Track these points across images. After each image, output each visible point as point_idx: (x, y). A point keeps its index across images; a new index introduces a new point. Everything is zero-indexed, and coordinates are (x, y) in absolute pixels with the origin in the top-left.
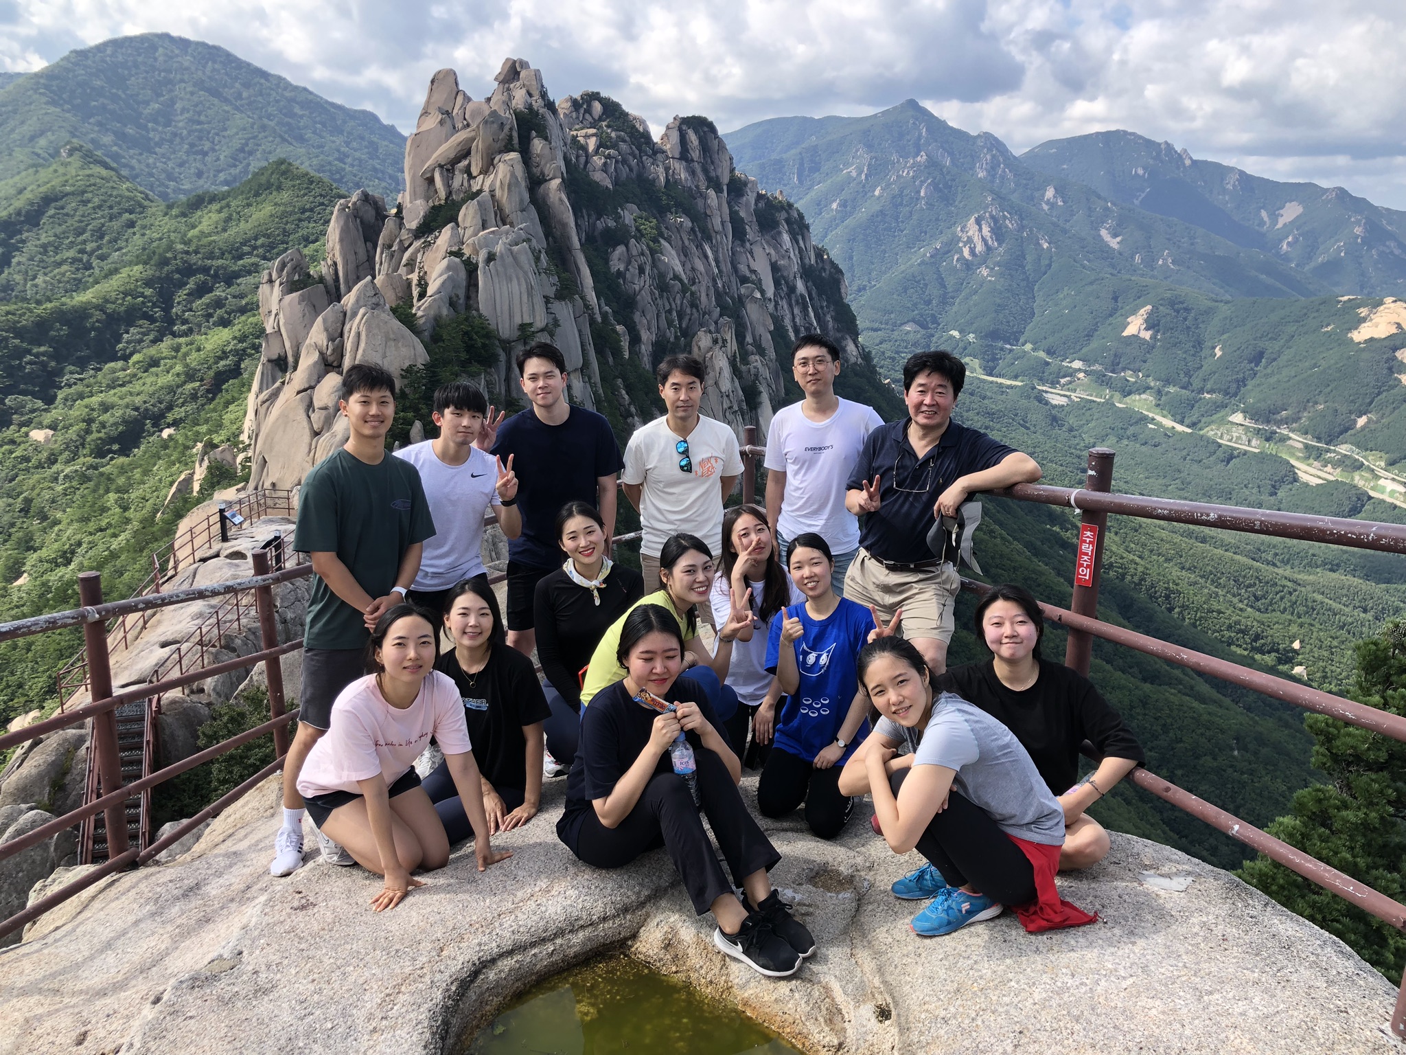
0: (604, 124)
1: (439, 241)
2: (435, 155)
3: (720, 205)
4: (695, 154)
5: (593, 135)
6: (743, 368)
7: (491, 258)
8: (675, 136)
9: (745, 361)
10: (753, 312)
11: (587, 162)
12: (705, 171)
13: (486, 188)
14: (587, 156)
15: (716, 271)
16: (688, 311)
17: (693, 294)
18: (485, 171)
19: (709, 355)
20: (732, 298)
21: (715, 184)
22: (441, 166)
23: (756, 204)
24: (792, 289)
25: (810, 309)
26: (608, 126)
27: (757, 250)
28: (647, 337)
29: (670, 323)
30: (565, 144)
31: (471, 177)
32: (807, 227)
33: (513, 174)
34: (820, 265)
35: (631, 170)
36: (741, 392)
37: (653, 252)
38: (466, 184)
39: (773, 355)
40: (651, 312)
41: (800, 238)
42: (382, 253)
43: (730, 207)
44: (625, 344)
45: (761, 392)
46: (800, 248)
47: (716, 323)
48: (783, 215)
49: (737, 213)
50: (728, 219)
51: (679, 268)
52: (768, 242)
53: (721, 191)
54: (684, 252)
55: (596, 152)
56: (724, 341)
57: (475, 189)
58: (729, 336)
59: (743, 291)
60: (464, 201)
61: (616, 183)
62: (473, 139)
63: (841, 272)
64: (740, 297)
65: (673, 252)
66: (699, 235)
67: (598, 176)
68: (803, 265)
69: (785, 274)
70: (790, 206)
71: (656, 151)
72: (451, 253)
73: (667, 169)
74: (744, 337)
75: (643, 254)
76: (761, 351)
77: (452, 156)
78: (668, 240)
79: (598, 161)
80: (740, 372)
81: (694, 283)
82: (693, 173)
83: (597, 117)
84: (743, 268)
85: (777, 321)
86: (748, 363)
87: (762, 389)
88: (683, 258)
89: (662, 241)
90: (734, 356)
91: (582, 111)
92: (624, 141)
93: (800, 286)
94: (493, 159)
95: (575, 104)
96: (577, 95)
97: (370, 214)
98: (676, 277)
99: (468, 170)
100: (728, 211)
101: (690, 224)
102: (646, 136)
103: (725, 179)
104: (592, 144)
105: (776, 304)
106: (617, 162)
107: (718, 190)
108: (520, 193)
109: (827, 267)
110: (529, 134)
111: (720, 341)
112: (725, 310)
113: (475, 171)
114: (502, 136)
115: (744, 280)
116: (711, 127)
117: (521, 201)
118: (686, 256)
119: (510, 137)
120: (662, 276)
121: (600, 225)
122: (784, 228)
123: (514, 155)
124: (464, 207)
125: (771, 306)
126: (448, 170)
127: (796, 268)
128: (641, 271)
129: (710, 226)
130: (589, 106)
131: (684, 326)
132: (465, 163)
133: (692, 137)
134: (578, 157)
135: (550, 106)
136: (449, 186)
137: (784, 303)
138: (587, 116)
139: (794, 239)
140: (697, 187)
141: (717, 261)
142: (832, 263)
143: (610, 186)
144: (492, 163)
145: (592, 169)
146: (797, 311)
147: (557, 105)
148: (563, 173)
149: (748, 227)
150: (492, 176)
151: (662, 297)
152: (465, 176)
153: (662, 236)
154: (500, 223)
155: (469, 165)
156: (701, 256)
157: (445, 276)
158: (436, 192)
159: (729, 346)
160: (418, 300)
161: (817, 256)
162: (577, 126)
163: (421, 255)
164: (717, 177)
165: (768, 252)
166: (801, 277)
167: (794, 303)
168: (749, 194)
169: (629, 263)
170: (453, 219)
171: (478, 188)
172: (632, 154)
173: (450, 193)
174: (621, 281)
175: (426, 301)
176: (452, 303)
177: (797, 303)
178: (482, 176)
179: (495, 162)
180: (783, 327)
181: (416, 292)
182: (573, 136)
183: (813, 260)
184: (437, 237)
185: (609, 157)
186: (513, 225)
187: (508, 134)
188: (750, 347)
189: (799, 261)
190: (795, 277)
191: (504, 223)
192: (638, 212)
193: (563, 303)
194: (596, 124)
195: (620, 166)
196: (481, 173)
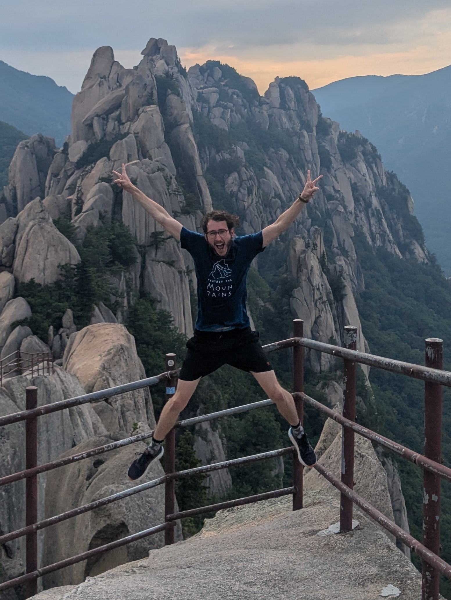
0: (222, 83)
1: (93, 172)
2: (94, 108)
3: (311, 141)
4: (292, 105)
5: (215, 92)
6: (331, 267)
8: (276, 93)
9: (332, 261)
10: (337, 222)
11: (209, 112)
12: (299, 117)
13: (132, 132)
14: (209, 108)
18: (132, 120)
19: (302, 256)
20: (321, 212)
21: (307, 127)
22: (98, 116)
23: (338, 140)
24: (369, 205)
25: (384, 220)
26: (225, 85)
27: (340, 174)
30: (193, 99)
32: (380, 158)
33: (152, 121)
34: (391, 186)
35: (242, 116)
36: (329, 287)
37: (258, 177)
38: (117, 129)
39: (355, 257)
41: (374, 165)
42: (50, 180)
43: (319, 143)
45: (345, 286)
47: (309, 231)
48: (360, 148)
49: (324, 147)
50: (316, 151)
51: (279, 189)
52: (348, 169)
53: (311, 131)
54: (282, 177)
55: (218, 105)
56: (315, 245)
57: (123, 133)
58: (319, 241)
59: (329, 206)
60: (115, 141)
61: (231, 126)
62: (123, 96)
63: (408, 191)
64: (327, 210)
65: (274, 177)
66: (295, 164)
67: (216, 122)
68: (377, 187)
69: (363, 193)
70: (365, 141)
71: (261, 102)
72: (102, 179)
73: (270, 116)
74: (332, 242)
75: (250, 179)
76: (345, 253)
77: (107, 108)
78: (270, 168)
79: (217, 112)
80: (328, 270)
82: (290, 118)
83: (217, 79)
84: (329, 189)
85: (357, 229)
86: (335, 263)
87: (346, 283)
88: (283, 182)
89: (266, 169)
90: (323, 256)
91: (206, 74)
92: (237, 95)
93: (375, 202)
94: (138, 110)
95: (201, 70)
97: (43, 151)
98: (277, 196)
99: (118, 119)
100: (317, 146)
101: (288, 156)
102: (255, 91)
103: (314, 122)
104: (214, 98)
105: (356, 216)
106: (232, 111)
107: (309, 129)
108: (158, 135)
109: (396, 188)
110: (166, 91)
111: (312, 246)
112: (314, 221)
113: (123, 119)
114: (145, 93)
115: (330, 198)
116: (303, 85)
117: (159, 140)
118: (284, 179)
119: (152, 94)
120: (266, 195)
121: (218, 158)
122: (360, 158)
123: (153, 107)
124: (114, 146)
125: (352, 218)
126: (103, 119)
127: (371, 188)
128: (250, 192)
129: (303, 157)
130: (211, 70)
132: (116, 113)
133: (290, 92)
134: (202, 108)
135: (182, 71)
136: (104, 130)
137: (362, 215)
138: (210, 78)
139: (369, 166)
140: (294, 128)
142: (400, 184)
143: (227, 129)
144: (137, 114)
145: (213, 116)
146: (373, 221)
147: (187, 71)
148: (190, 121)
149: (332, 158)
150: (136, 123)
151: (265, 211)
152: (116, 123)
153: (265, 164)
154: (141, 157)
155: (120, 115)
156: (296, 179)
157: (97, 197)
158: (94, 134)
159: (318, 248)
160: (76, 215)
161: (387, 179)
162: (202, 86)
163: (79, 182)
164: (308, 121)
165: (348, 176)
166: (376, 196)
167: (370, 215)
168: (333, 133)
169: (240, 186)
170: (107, 154)
171: (126, 131)
172: (244, 105)
173: (105, 135)
174: (234, 199)
175: (82, 215)
176: (101, 217)
177: (373, 215)
178: (129, 123)
179: (139, 112)
180: (363, 234)
181: (74, 209)
182: (199, 93)
183: (385, 183)
184: (92, 168)
185: (226, 107)
186: (150, 158)
187: (150, 91)
188: (335, 250)
189: (374, 183)
190: (370, 195)
191: (145, 157)
192: (247, 148)
193: (188, 216)
194: (216, 84)
195: (234, 113)
196: (128, 120)
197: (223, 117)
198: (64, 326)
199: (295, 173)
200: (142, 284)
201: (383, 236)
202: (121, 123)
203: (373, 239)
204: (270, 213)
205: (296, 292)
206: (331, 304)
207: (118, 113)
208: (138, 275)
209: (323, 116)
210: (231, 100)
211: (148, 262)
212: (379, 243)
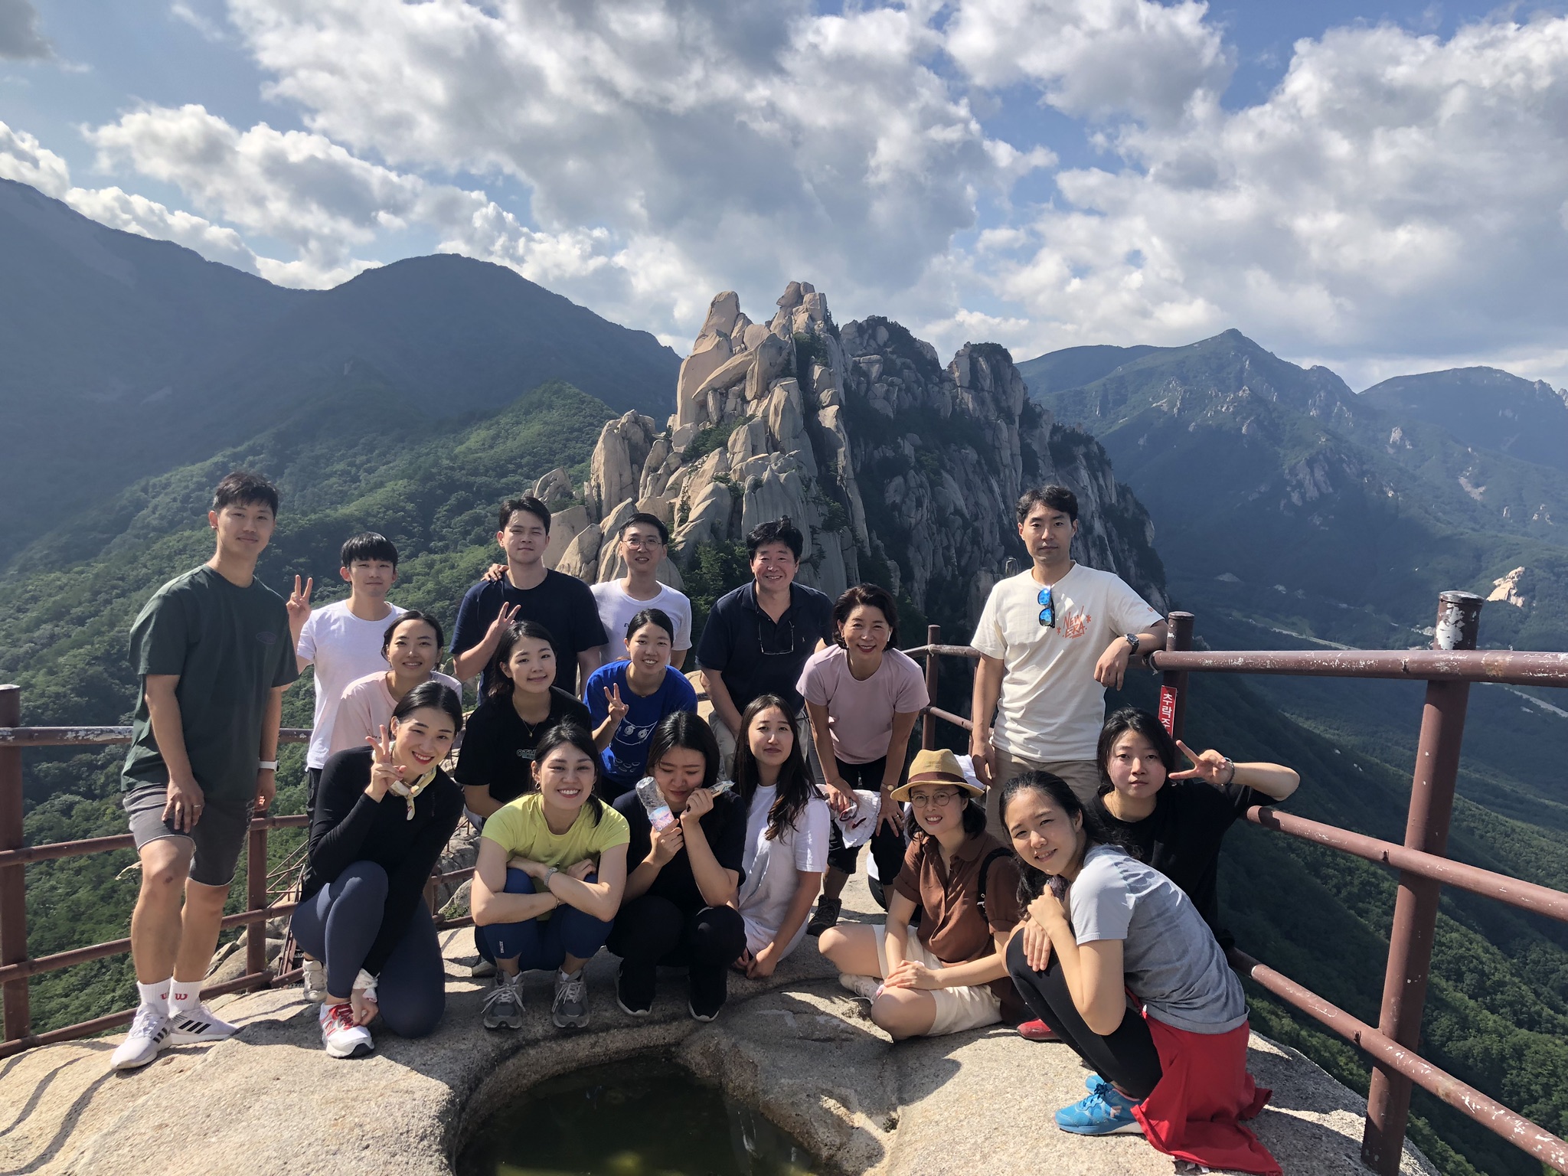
0: (889, 350)
1: (705, 467)
2: (708, 378)
3: (1011, 436)
4: (987, 383)
5: (877, 361)
7: (757, 485)
8: (966, 365)
11: (868, 389)
12: (996, 401)
13: (759, 414)
14: (868, 383)
15: (1002, 506)
17: (976, 531)
18: (759, 397)
21: (1007, 415)
22: (715, 390)
23: (1051, 437)
24: (1088, 530)
25: (1109, 553)
26: (892, 353)
28: (921, 574)
29: (947, 560)
30: (846, 370)
31: (745, 401)
32: (1109, 463)
33: (787, 400)
34: (1123, 504)
35: (915, 398)
37: (933, 484)
38: (739, 408)
40: (927, 548)
41: (1100, 474)
42: (647, 475)
43: (1022, 440)
44: (896, 581)
46: (1100, 488)
48: (1080, 451)
49: (1029, 446)
50: (1018, 451)
51: (961, 503)
53: (1013, 422)
54: (968, 486)
55: (879, 379)
57: (748, 413)
60: (735, 425)
61: (898, 412)
62: (750, 362)
63: (1146, 512)
65: (956, 486)
66: (986, 468)
67: (879, 405)
68: (1103, 506)
70: (1090, 439)
71: (944, 377)
72: (717, 479)
73: (954, 398)
75: (921, 486)
77: (728, 379)
78: (950, 472)
79: (880, 388)
81: (976, 519)
82: (981, 402)
83: (881, 344)
88: (966, 492)
89: (945, 474)
91: (866, 337)
92: (909, 368)
93: (1098, 527)
94: (768, 384)
95: (859, 328)
96: (861, 319)
97: (638, 435)
98: (958, 512)
99: (742, 395)
100: (1019, 444)
101: (976, 456)
102: (935, 363)
103: (1018, 410)
104: (875, 370)
106: (900, 390)
107: (1009, 418)
108: (794, 420)
109: (1131, 506)
110: (809, 358)
113: (749, 395)
114: (780, 360)
116: (1005, 355)
117: (795, 428)
118: (969, 489)
119: (789, 362)
120: (941, 510)
121: (877, 455)
122: (1082, 463)
123: (791, 381)
124: (734, 432)
126: (721, 394)
127: (1094, 507)
128: (919, 504)
129: (998, 459)
130: (874, 331)
131: (963, 563)
132: (739, 387)
133: (984, 365)
134: (859, 384)
135: (833, 330)
136: (722, 409)
138: (872, 342)
139: (1094, 476)
140: (986, 417)
141: (1004, 496)
142: (1137, 504)
143: (892, 415)
144: (767, 388)
145: (873, 397)
146: (1093, 553)
147: (840, 329)
148: (840, 400)
149: (1040, 461)
150: (766, 401)
151: (939, 532)
152: (739, 400)
153: (943, 467)
154: (771, 449)
155: (743, 390)
156: (986, 489)
157: (708, 502)
158: (707, 415)
160: (679, 526)
161: (1118, 495)
162: (860, 353)
163: (685, 480)
164: (1009, 407)
166: (1100, 517)
168: (1044, 426)
169: (906, 495)
170: (723, 444)
171: (751, 413)
172: (918, 382)
173: (722, 417)
174: (896, 514)
175: (687, 526)
176: (714, 530)
177: (1094, 545)
178: (756, 401)
179: (771, 387)
181: (677, 518)
182: (855, 362)
183: (1114, 499)
184: (704, 462)
185: (892, 384)
186: (783, 452)
187: (786, 358)
189: (1098, 500)
190: (1092, 517)
193: (831, 534)
194: (879, 351)
195: (903, 393)
196: (755, 398)
199: (985, 480)
204: (947, 536)
207: (742, 386)
209: (1031, 401)
210: (899, 374)
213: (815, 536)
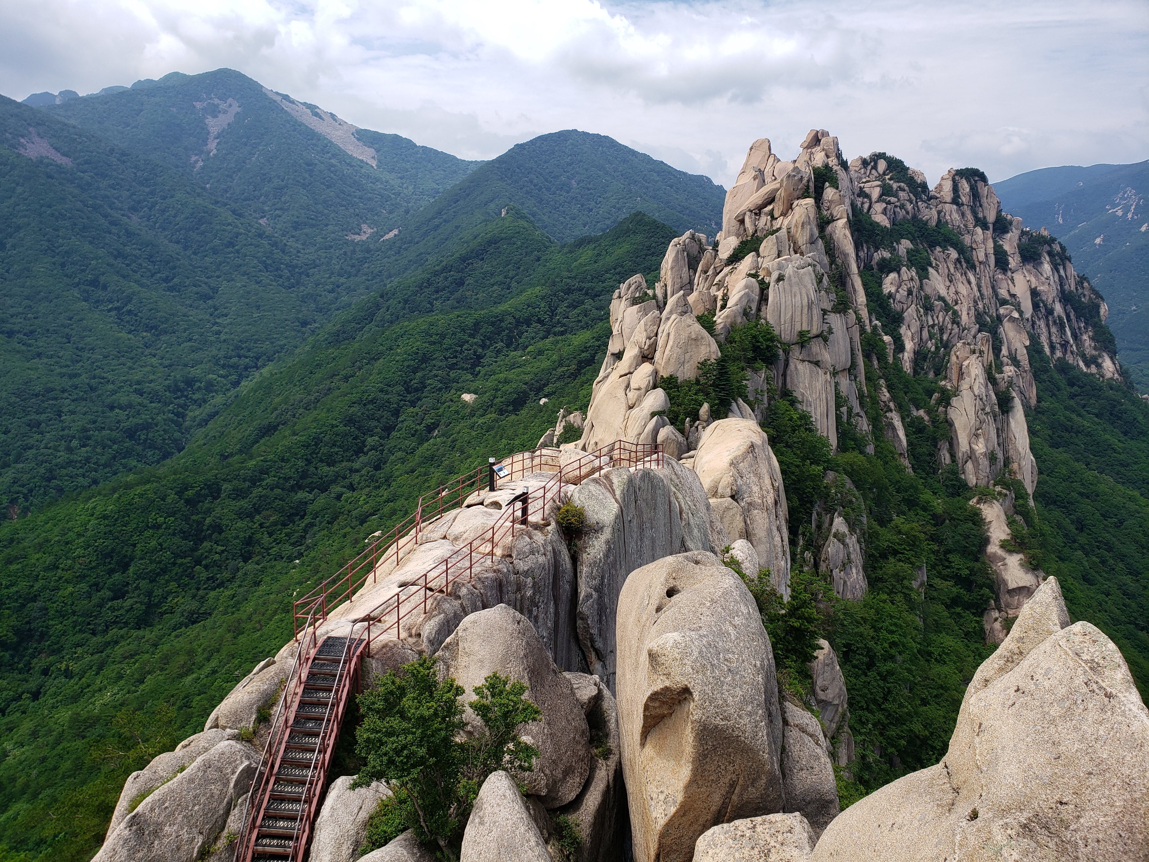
0: (887, 177)
1: (742, 267)
2: (747, 203)
3: (985, 240)
4: (966, 199)
5: (877, 186)
6: (998, 376)
7: (780, 278)
8: (948, 186)
9: (1000, 370)
10: (1010, 329)
11: (870, 207)
12: (975, 213)
13: (784, 227)
14: (871, 203)
15: (978, 294)
16: (950, 326)
17: (955, 313)
18: (784, 214)
19: (965, 364)
20: (991, 317)
21: (983, 223)
22: (751, 211)
23: (1020, 239)
24: (1050, 312)
25: (1067, 329)
26: (890, 179)
27: (1018, 277)
28: (909, 346)
29: (932, 336)
30: (854, 193)
32: (1069, 258)
33: (807, 215)
34: (1080, 291)
35: (907, 212)
36: (994, 397)
37: (921, 278)
38: (769, 224)
39: (1027, 367)
40: (915, 326)
41: (1061, 267)
42: (700, 277)
43: (995, 242)
44: (890, 351)
45: (1013, 399)
46: (1060, 277)
47: (974, 337)
49: (1001, 246)
50: (991, 251)
51: (943, 292)
52: (1029, 271)
53: (987, 228)
54: (950, 279)
55: (879, 200)
56: (981, 352)
57: (775, 228)
58: (986, 348)
59: (1002, 311)
60: (766, 236)
61: (894, 223)
62: (778, 190)
63: (1101, 297)
64: (999, 316)
65: (940, 278)
66: (964, 265)
67: (878, 218)
68: (1062, 291)
69: (1044, 298)
70: (1053, 240)
71: (930, 197)
72: (750, 275)
73: (939, 212)
74: (1001, 350)
75: (912, 279)
76: (1016, 363)
77: (760, 202)
78: (935, 268)
79: (879, 207)
80: (994, 380)
81: (957, 304)
82: (962, 214)
83: (881, 173)
84: (1003, 293)
85: (1034, 339)
86: (1002, 372)
87: (1014, 395)
88: (948, 283)
89: (931, 270)
90: (991, 365)
91: (869, 167)
92: (903, 190)
93: (1058, 309)
94: (792, 204)
95: (865, 163)
96: (866, 155)
97: (694, 248)
98: (941, 299)
99: (771, 214)
100: (992, 246)
101: (956, 255)
102: (924, 186)
103: (992, 219)
104: (876, 193)
105: (1033, 323)
106: (895, 206)
107: (984, 226)
108: (811, 229)
110: (824, 183)
111: (977, 352)
112: (982, 326)
113: (776, 214)
114: (801, 186)
115: (1004, 302)
116: (982, 177)
117: (812, 235)
118: (951, 281)
119: (808, 188)
120: (928, 297)
121: (877, 256)
122: (1046, 259)
123: (810, 201)
124: (765, 241)
125: (1029, 325)
126: (756, 214)
127: (1055, 293)
128: (910, 293)
129: (975, 258)
130: (876, 163)
131: (945, 337)
132: (770, 207)
133: (965, 186)
134: (863, 203)
135: (844, 165)
136: (756, 226)
137: (1042, 324)
138: (874, 171)
139: (1055, 268)
140: (966, 225)
141: (979, 287)
142: (1093, 291)
143: (888, 226)
144: (790, 207)
145: (874, 212)
146: (1054, 330)
147: (849, 164)
148: (849, 214)
149: (1010, 258)
150: (790, 217)
151: (926, 314)
152: (769, 217)
153: (931, 265)
154: (792, 252)
155: (773, 209)
156: (965, 282)
157: (743, 292)
158: (745, 230)
159: (985, 355)
160: (721, 310)
161: (1077, 284)
162: (864, 180)
163: (727, 278)
164: (984, 217)
165: (1028, 279)
166: (1060, 301)
167: (1050, 322)
168: (1014, 231)
169: (899, 286)
170: (757, 251)
171: (778, 226)
172: (909, 200)
173: (756, 231)
174: (891, 300)
175: (726, 311)
176: (746, 313)
177: (1055, 322)
178: (782, 218)
179: (793, 206)
180: (1039, 343)
181: (719, 304)
182: (860, 187)
183: (1073, 288)
184: (742, 263)
185: (889, 203)
186: (802, 254)
187: (806, 184)
188: (1005, 360)
189: (1059, 288)
190: (1054, 301)
191: (796, 253)
192: (911, 246)
193: (838, 315)
194: (879, 178)
195: (898, 209)
196: (781, 215)
197: (884, 212)
198: (701, 418)
199: (964, 274)
200: (785, 383)
201: (1065, 345)
202: (773, 218)
203: (1052, 348)
204: (932, 317)
205: (954, 401)
206: (995, 417)
208: (781, 372)
209: (1003, 212)
210: (896, 196)
211: (791, 360)
212: (1059, 354)
213: (826, 317)
